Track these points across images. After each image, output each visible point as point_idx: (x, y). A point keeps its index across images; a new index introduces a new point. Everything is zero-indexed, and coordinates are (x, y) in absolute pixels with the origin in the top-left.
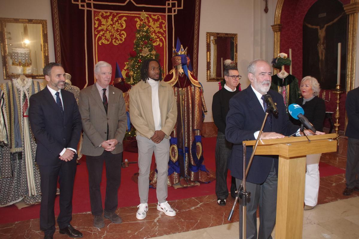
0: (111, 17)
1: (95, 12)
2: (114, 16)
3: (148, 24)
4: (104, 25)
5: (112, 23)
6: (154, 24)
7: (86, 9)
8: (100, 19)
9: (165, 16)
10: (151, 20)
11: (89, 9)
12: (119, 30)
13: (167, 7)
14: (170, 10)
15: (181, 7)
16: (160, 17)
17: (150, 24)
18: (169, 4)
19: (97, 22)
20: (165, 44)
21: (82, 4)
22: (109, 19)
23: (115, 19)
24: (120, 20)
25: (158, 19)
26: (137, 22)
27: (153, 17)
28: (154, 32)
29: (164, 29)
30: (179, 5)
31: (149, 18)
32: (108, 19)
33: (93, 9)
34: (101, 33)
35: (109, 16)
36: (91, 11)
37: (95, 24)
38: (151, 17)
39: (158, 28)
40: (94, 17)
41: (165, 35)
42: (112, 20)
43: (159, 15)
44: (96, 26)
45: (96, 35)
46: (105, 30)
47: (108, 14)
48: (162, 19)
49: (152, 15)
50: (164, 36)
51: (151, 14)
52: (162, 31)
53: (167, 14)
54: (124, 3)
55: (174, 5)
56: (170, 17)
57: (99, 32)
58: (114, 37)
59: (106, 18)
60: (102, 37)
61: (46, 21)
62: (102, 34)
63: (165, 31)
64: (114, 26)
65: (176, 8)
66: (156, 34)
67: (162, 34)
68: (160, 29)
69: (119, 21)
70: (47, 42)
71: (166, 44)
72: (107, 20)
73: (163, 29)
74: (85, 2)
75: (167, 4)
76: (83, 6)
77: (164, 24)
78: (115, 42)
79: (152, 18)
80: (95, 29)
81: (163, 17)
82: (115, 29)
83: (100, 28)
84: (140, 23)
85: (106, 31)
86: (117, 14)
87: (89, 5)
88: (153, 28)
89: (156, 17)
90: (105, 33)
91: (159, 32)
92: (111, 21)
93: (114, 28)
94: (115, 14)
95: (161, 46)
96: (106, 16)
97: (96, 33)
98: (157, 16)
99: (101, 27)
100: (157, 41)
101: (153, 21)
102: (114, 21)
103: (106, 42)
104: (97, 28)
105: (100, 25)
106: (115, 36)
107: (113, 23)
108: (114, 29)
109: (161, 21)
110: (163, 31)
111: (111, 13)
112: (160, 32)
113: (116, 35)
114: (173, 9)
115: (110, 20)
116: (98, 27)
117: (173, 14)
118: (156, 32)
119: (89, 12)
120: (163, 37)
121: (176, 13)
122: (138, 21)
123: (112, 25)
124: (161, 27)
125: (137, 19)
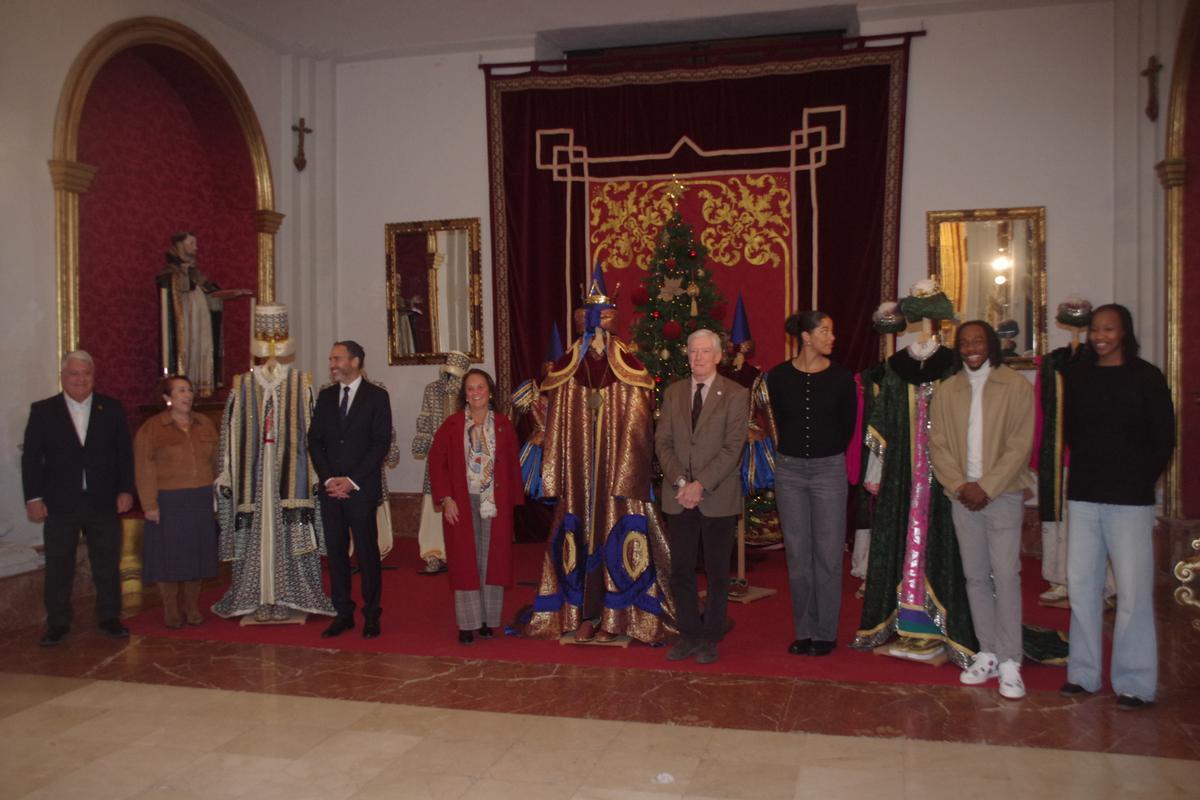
0: (633, 195)
1: (592, 184)
2: (641, 192)
3: (736, 205)
4: (614, 217)
5: (635, 210)
6: (755, 202)
7: (569, 179)
8: (606, 202)
9: (787, 175)
10: (745, 191)
11: (577, 179)
12: (654, 228)
13: (793, 148)
14: (803, 158)
15: (837, 141)
16: (772, 180)
17: (742, 204)
18: (799, 140)
19: (597, 212)
20: (787, 258)
21: (561, 167)
22: (627, 199)
23: (643, 200)
24: (659, 199)
25: (768, 186)
26: (704, 200)
27: (751, 182)
28: (755, 224)
29: (786, 215)
30: (833, 138)
31: (741, 186)
32: (625, 201)
33: (587, 179)
34: (608, 240)
35: (628, 192)
36: (583, 184)
37: (592, 216)
38: (744, 183)
39: (767, 214)
40: (591, 199)
41: (788, 229)
42: (637, 202)
43: (766, 176)
44: (595, 222)
45: (594, 247)
46: (617, 230)
47: (626, 187)
48: (780, 184)
49: (748, 178)
50: (786, 234)
51: (745, 175)
52: (778, 220)
53: (793, 169)
54: (668, 151)
55: (815, 140)
56: (803, 177)
57: (601, 237)
58: (641, 248)
59: (619, 197)
60: (610, 250)
61: (476, 220)
62: (610, 242)
63: (788, 221)
64: (641, 217)
65: (824, 148)
66: (759, 229)
67: (779, 230)
68: (774, 214)
69: (654, 202)
70: (479, 273)
71: (791, 258)
72: (622, 203)
73: (780, 215)
74: (567, 161)
75: (793, 140)
76: (562, 173)
77: (784, 198)
78: (644, 260)
79: (749, 187)
80: (593, 229)
81: (783, 179)
82: (645, 226)
83: (604, 228)
84: (715, 203)
85: (620, 234)
86: (651, 183)
87: (577, 169)
88: (751, 215)
89: (760, 183)
90: (617, 239)
91: (769, 225)
92: (635, 204)
93: (641, 222)
94: (645, 185)
95: (775, 265)
96: (622, 192)
97: (595, 241)
98: (762, 178)
99: (607, 222)
100: (763, 250)
101: (750, 194)
102: (642, 205)
103: (620, 264)
104: (599, 226)
105: (604, 218)
106: (643, 245)
107: (639, 210)
108: (641, 227)
109: (773, 190)
110: (785, 220)
111: (633, 184)
112: (773, 223)
113: (646, 241)
114: (813, 151)
115: (630, 202)
116: (600, 223)
117: (812, 167)
118: (762, 224)
119: (578, 187)
120: (782, 237)
121: (823, 162)
122: (706, 199)
123: (635, 216)
124: (774, 208)
125: (706, 194)
